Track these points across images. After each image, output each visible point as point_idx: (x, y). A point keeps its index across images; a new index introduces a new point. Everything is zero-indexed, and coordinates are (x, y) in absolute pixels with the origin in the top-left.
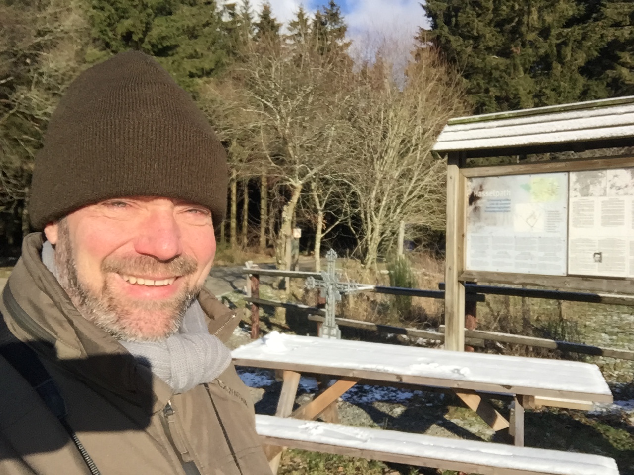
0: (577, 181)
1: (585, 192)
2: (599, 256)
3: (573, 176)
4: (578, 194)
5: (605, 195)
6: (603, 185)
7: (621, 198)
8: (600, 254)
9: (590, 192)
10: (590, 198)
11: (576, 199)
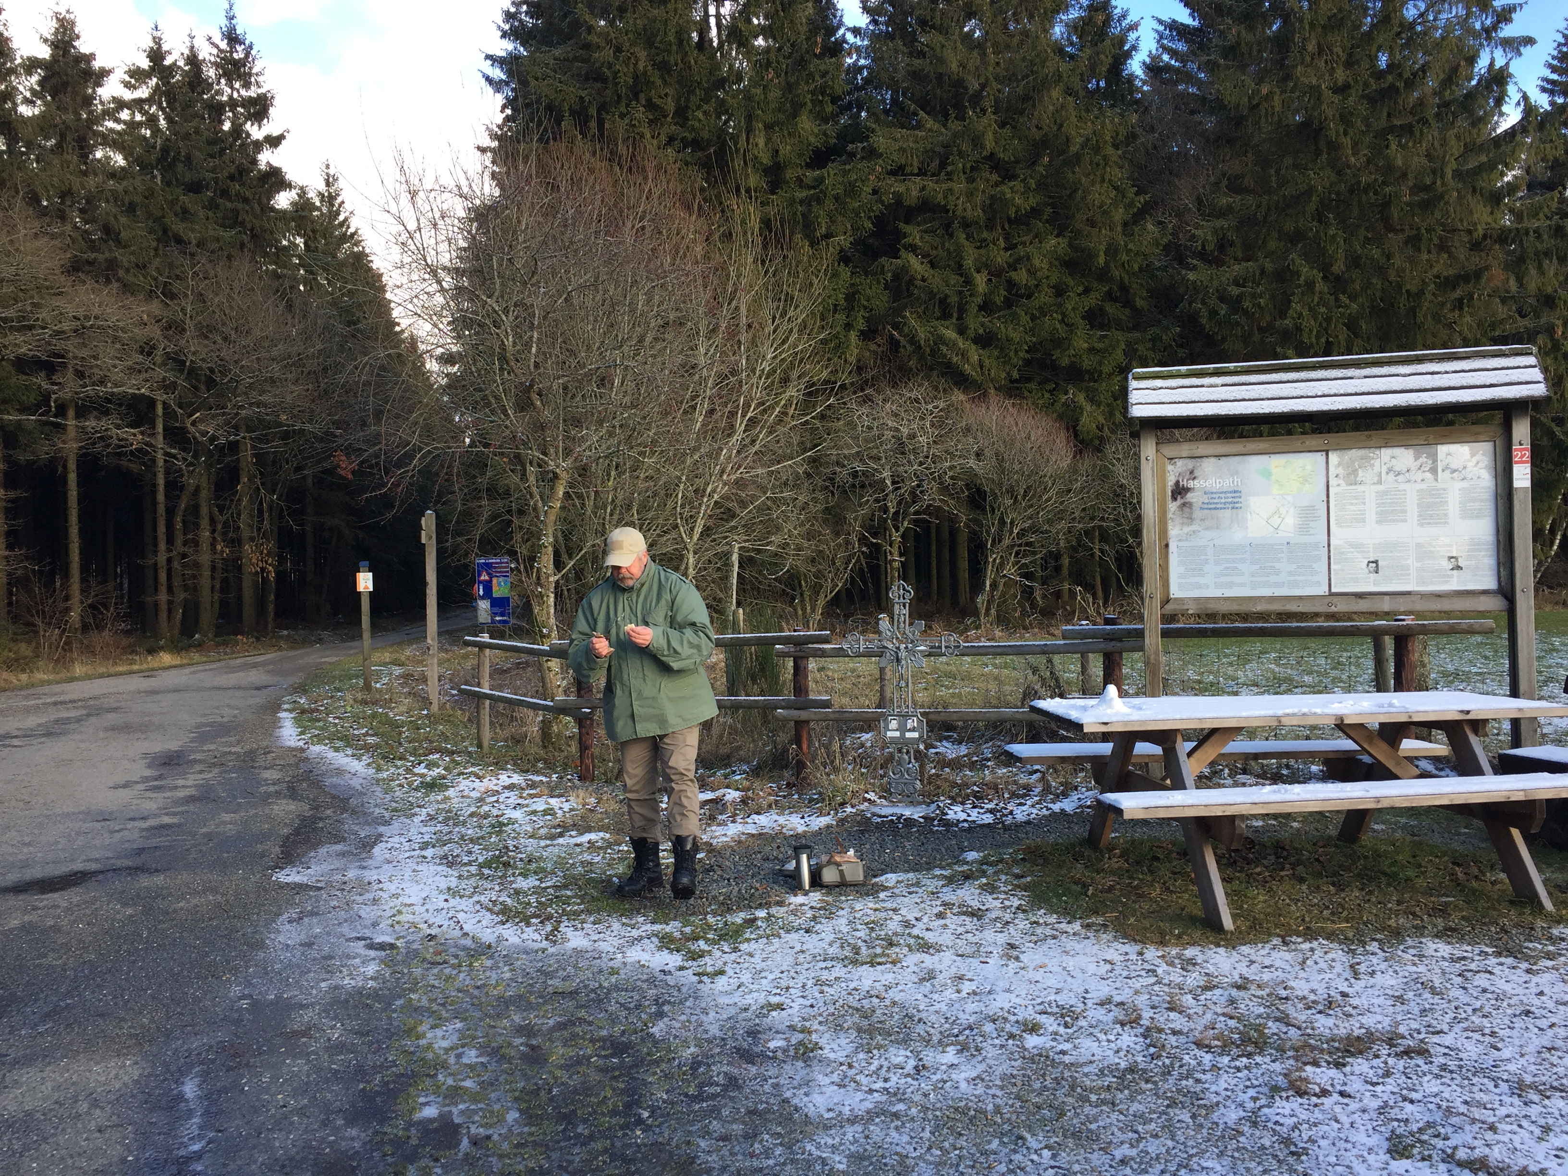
0: (1339, 464)
1: (1352, 478)
2: (1375, 565)
3: (1334, 457)
4: (1342, 482)
5: (1380, 482)
6: (1377, 468)
7: (1402, 487)
8: (1376, 562)
9: (1359, 479)
10: (1360, 488)
11: (1339, 489)
